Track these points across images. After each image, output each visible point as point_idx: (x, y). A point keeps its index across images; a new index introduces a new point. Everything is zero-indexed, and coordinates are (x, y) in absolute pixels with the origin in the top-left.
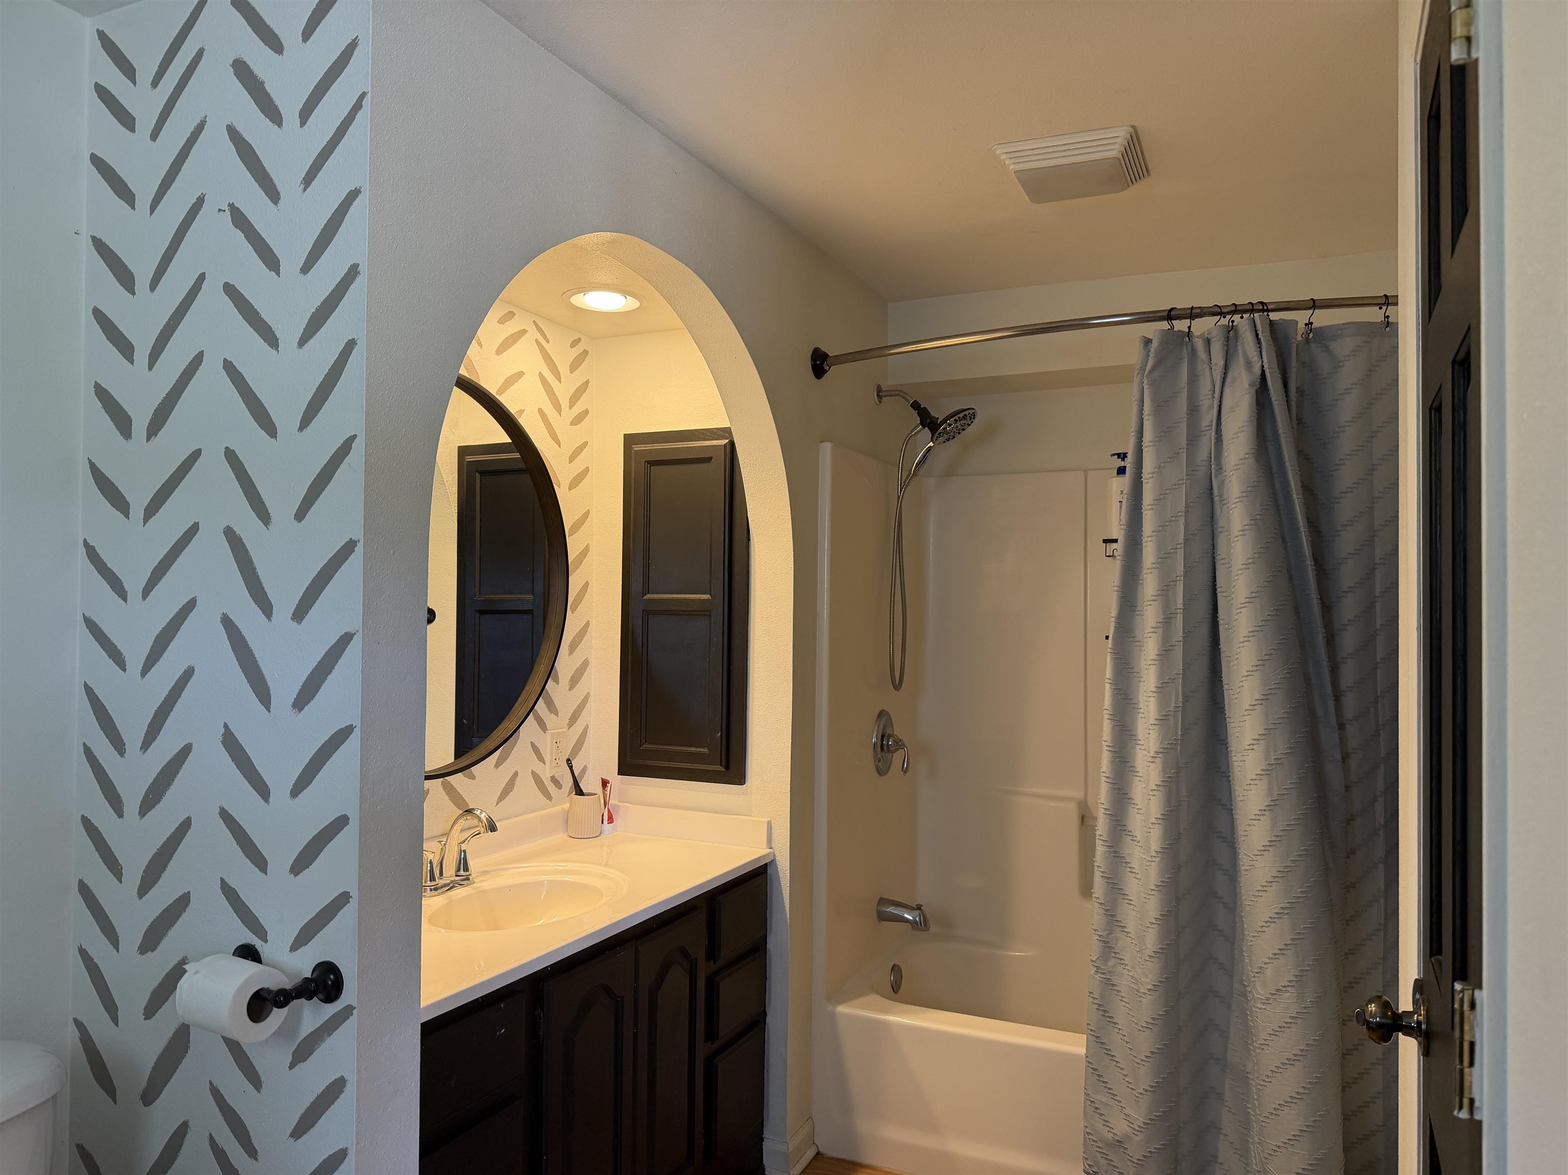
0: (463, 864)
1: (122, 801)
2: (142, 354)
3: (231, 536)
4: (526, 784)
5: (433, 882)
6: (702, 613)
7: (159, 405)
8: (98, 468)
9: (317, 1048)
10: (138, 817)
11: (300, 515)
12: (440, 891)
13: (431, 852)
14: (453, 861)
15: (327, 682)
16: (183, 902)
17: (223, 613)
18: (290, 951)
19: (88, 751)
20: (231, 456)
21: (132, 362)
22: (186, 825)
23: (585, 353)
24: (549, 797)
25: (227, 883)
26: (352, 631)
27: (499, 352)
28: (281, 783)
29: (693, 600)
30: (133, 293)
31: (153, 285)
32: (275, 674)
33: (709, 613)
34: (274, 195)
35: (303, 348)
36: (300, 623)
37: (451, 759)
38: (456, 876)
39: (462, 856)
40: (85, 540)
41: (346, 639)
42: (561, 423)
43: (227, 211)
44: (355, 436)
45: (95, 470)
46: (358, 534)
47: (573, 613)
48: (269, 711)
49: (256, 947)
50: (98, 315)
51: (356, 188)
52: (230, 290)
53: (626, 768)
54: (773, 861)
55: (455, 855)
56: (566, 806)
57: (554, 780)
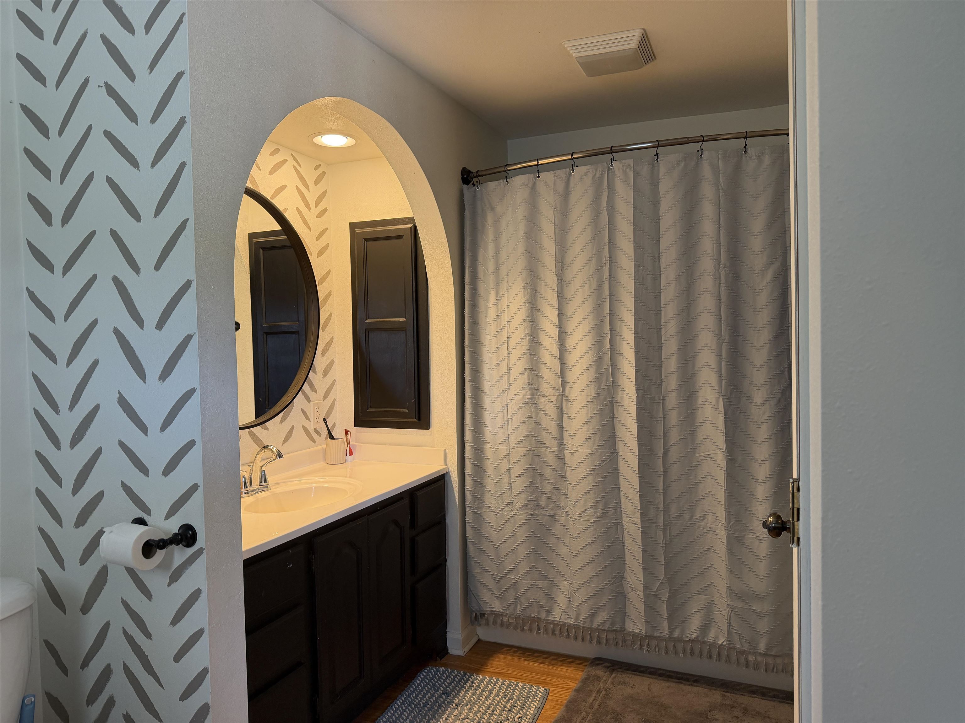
0: (264, 479)
1: (59, 440)
2: (56, 174)
3: (117, 281)
4: (299, 433)
5: (246, 489)
6: (401, 329)
7: (68, 205)
8: (33, 245)
9: (183, 574)
10: (69, 449)
11: (158, 267)
12: (251, 493)
13: (244, 471)
14: (257, 477)
15: (178, 364)
16: (100, 496)
17: (114, 327)
18: (165, 520)
19: (36, 412)
20: (114, 234)
21: (50, 180)
22: (99, 452)
23: (324, 173)
24: (314, 441)
25: (125, 484)
26: (191, 333)
27: (271, 173)
28: (154, 424)
29: (395, 322)
30: (48, 138)
31: (61, 133)
32: (148, 361)
33: (405, 329)
34: (132, 77)
35: (154, 168)
36: (161, 330)
37: (253, 418)
38: (260, 485)
39: (263, 473)
40: (27, 288)
41: (189, 338)
42: (310, 216)
43: (103, 86)
44: (188, 219)
45: (31, 245)
46: (192, 276)
47: (323, 332)
48: (145, 383)
49: (145, 519)
50: (27, 151)
51: (181, 71)
52: (108, 135)
53: (359, 423)
54: (448, 473)
55: (259, 473)
56: (324, 446)
57: (316, 430)
